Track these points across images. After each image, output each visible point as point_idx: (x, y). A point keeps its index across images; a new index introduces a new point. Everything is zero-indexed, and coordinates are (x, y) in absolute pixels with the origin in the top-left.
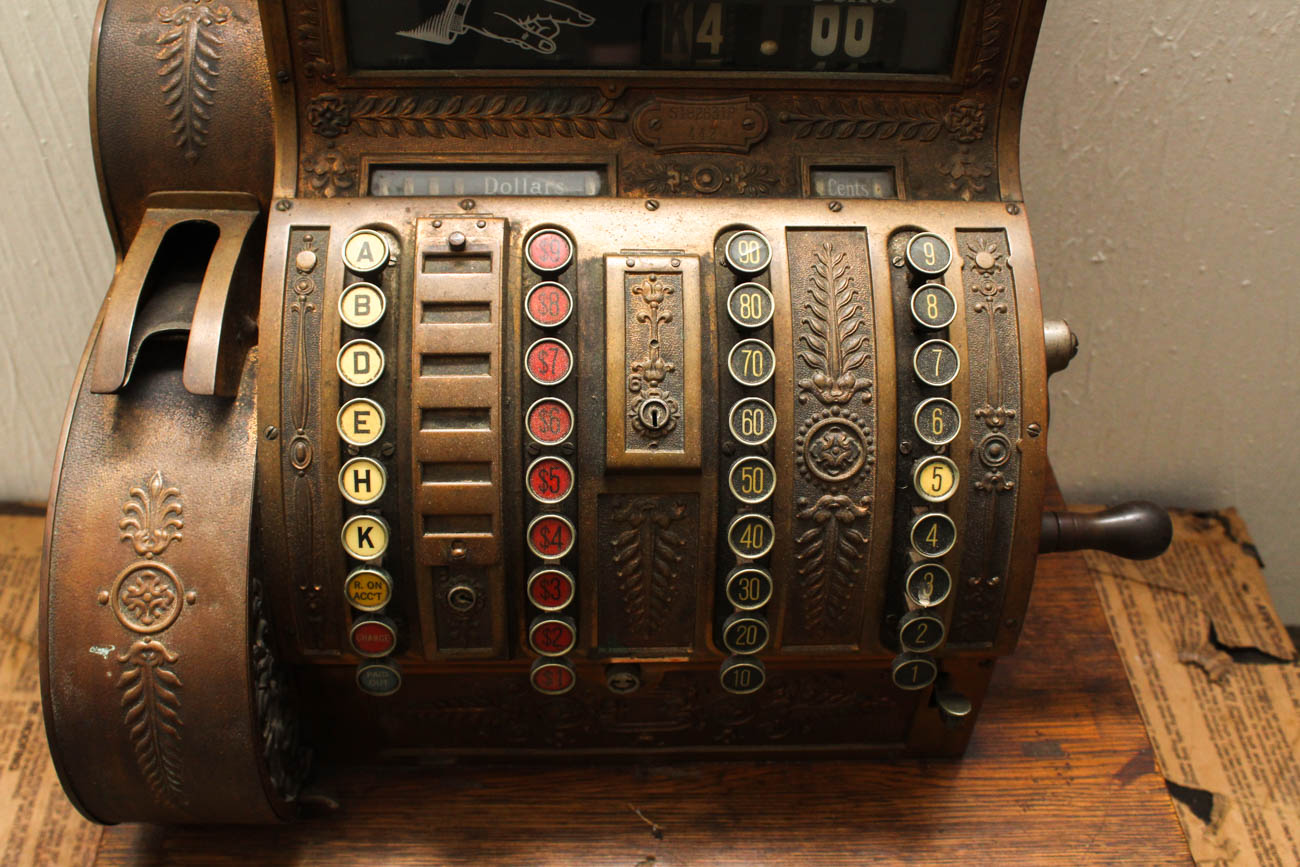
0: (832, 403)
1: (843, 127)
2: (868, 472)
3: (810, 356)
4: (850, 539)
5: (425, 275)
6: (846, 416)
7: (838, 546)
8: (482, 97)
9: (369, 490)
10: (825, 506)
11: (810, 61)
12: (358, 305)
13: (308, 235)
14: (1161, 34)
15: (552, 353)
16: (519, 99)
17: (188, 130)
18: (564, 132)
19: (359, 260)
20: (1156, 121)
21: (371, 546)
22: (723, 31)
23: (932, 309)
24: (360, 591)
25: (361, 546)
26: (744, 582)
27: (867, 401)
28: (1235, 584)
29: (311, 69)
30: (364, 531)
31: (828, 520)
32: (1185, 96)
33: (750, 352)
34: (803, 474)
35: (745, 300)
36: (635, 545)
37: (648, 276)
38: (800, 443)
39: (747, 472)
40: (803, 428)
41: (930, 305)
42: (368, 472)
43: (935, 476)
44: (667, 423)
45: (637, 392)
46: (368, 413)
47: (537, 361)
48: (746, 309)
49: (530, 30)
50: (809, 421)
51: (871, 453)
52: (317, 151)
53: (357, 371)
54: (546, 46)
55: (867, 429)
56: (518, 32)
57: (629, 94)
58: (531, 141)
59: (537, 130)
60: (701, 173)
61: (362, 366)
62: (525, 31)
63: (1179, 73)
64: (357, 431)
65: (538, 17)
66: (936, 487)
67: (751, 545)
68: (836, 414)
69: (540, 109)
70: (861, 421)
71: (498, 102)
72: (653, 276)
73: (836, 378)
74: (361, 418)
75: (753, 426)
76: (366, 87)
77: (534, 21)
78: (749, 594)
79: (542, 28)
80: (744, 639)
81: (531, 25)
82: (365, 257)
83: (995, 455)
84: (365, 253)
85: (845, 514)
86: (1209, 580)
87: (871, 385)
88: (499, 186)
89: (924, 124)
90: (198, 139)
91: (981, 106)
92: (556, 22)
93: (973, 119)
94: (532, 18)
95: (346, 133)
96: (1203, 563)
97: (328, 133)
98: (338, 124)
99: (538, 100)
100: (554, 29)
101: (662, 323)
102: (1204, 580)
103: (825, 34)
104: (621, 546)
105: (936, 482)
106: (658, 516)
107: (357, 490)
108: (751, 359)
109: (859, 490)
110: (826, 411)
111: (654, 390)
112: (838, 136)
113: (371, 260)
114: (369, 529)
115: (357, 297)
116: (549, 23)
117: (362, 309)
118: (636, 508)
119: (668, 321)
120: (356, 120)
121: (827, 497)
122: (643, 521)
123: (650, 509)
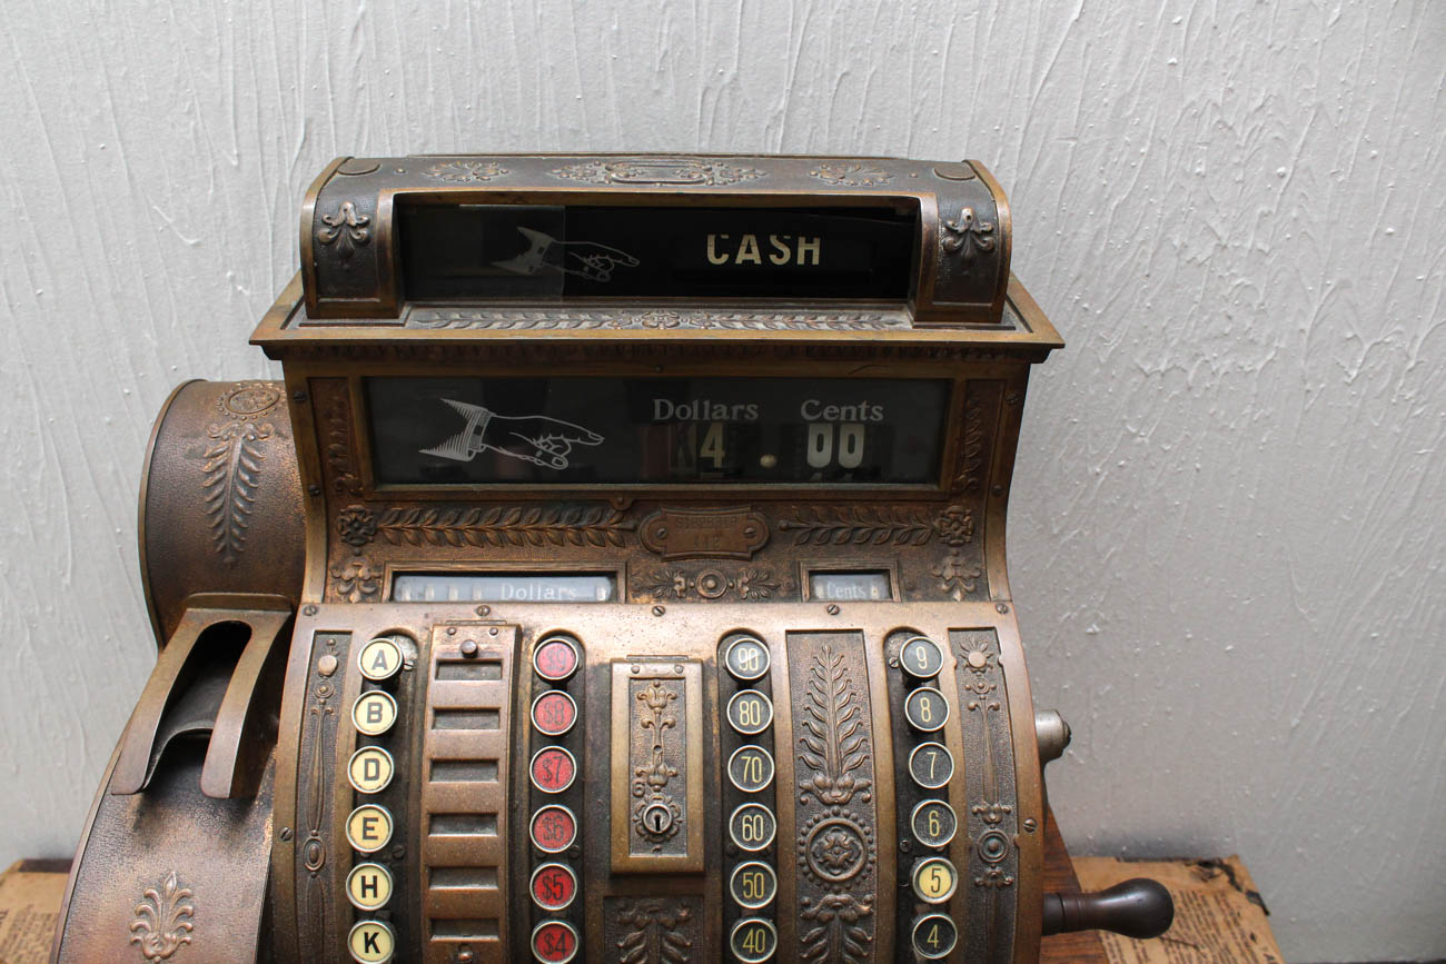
0: (833, 804)
1: (840, 533)
2: (870, 870)
3: (810, 758)
4: (853, 937)
5: (438, 682)
6: (847, 817)
7: (842, 943)
8: (499, 509)
9: (375, 895)
10: (828, 905)
11: (808, 473)
12: (370, 713)
13: (331, 639)
14: (1134, 431)
15: (556, 761)
16: (534, 510)
17: (227, 537)
18: (576, 541)
19: (374, 668)
20: (1136, 507)
21: (377, 951)
22: (726, 447)
23: (926, 712)
25: (367, 951)
27: (868, 800)
28: (1243, 936)
29: (340, 483)
30: (370, 936)
31: (831, 919)
32: (1161, 484)
33: (749, 758)
34: (806, 874)
35: (744, 707)
36: (641, 946)
37: (652, 682)
38: (802, 844)
39: (748, 877)
40: (804, 829)
41: (924, 709)
42: (375, 878)
43: (933, 877)
44: (670, 828)
45: (641, 797)
46: (376, 820)
47: (541, 768)
48: (745, 716)
49: (544, 448)
50: (810, 821)
51: (872, 852)
52: (345, 557)
53: (367, 778)
54: (558, 462)
55: (867, 828)
56: (532, 451)
57: (636, 506)
58: (545, 549)
59: (550, 538)
60: (706, 579)
61: (372, 773)
62: (538, 450)
63: (1153, 464)
64: (365, 837)
65: (550, 437)
66: (935, 889)
67: (754, 949)
68: (836, 814)
69: (554, 519)
70: (861, 821)
71: (514, 512)
72: (657, 682)
73: (836, 778)
74: (370, 824)
75: (752, 832)
76: (391, 500)
77: (547, 440)
79: (554, 447)
81: (544, 444)
82: (380, 665)
83: (994, 851)
84: (380, 661)
85: (849, 913)
86: (1218, 930)
87: (869, 785)
88: (515, 593)
89: (915, 530)
90: (236, 545)
91: (968, 511)
92: (567, 441)
93: (961, 524)
94: (545, 438)
95: (372, 542)
96: (1210, 913)
97: (354, 541)
98: (365, 534)
99: (551, 512)
100: (566, 448)
101: (665, 728)
102: (1213, 931)
103: (820, 448)
104: (628, 948)
105: (935, 883)
106: (663, 918)
107: (364, 895)
108: (750, 765)
109: (862, 889)
110: (826, 811)
111: (657, 795)
112: (835, 541)
113: (386, 668)
114: (376, 935)
115: (370, 705)
116: (561, 442)
117: (375, 717)
118: (642, 910)
119: (671, 727)
120: (381, 530)
121: (830, 897)
122: (649, 923)
123: (656, 911)
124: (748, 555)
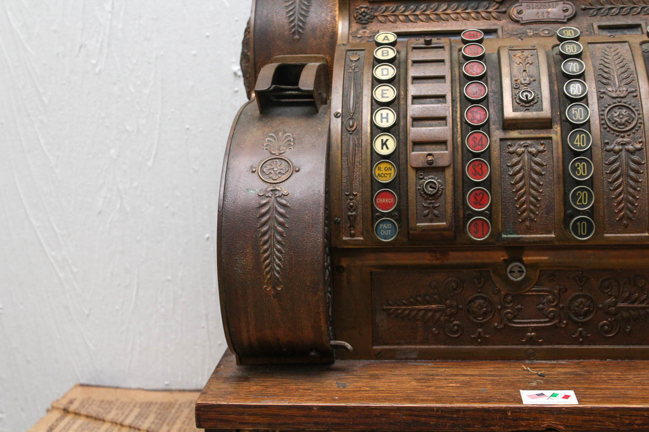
0: (617, 98)
1: (613, 10)
2: (640, 127)
3: (605, 81)
4: (634, 161)
6: (625, 103)
7: (628, 165)
8: (437, 4)
9: (387, 121)
10: (618, 144)
12: (383, 53)
13: (354, 52)
15: (476, 65)
16: (454, 4)
17: (296, 27)
18: (476, 18)
19: (385, 40)
21: (388, 148)
24: (380, 172)
25: (382, 149)
26: (578, 165)
27: (636, 97)
30: (384, 141)
31: (621, 150)
33: (572, 63)
34: (605, 129)
35: (568, 47)
38: (602, 115)
39: (574, 110)
40: (603, 109)
42: (387, 114)
44: (533, 100)
45: (518, 88)
46: (388, 90)
47: (468, 68)
50: (606, 106)
51: (640, 119)
52: (358, 30)
55: (637, 108)
57: (506, 1)
58: (460, 22)
59: (462, 17)
60: (543, 30)
61: (385, 73)
64: (383, 96)
67: (580, 145)
68: (620, 102)
69: (464, 9)
70: (633, 105)
71: (444, 6)
72: (522, 50)
73: (618, 88)
74: (385, 92)
78: (581, 172)
80: (580, 201)
82: (387, 40)
85: (630, 147)
87: (636, 90)
90: (300, 30)
95: (372, 22)
97: (363, 22)
98: (368, 18)
99: (463, 5)
101: (528, 65)
104: (513, 166)
106: (530, 149)
107: (382, 122)
109: (636, 136)
110: (614, 101)
111: (525, 88)
112: (611, 14)
113: (389, 40)
114: (387, 140)
115: (383, 50)
117: (385, 54)
118: (520, 146)
119: (531, 64)
120: (376, 16)
121: (619, 140)
122: (523, 152)
123: (527, 146)
124: (565, 21)
